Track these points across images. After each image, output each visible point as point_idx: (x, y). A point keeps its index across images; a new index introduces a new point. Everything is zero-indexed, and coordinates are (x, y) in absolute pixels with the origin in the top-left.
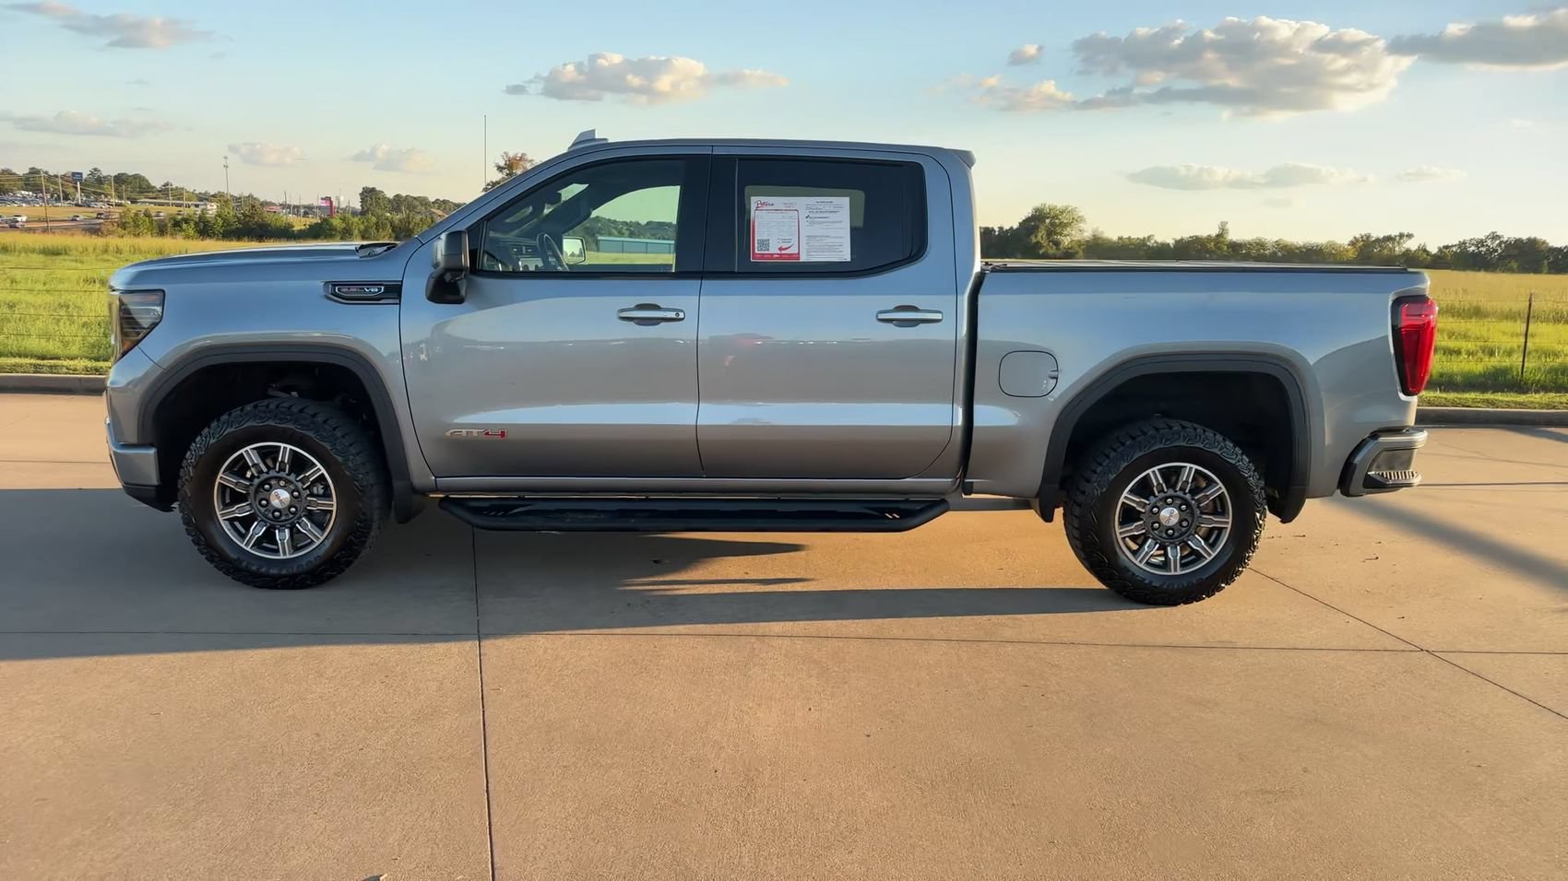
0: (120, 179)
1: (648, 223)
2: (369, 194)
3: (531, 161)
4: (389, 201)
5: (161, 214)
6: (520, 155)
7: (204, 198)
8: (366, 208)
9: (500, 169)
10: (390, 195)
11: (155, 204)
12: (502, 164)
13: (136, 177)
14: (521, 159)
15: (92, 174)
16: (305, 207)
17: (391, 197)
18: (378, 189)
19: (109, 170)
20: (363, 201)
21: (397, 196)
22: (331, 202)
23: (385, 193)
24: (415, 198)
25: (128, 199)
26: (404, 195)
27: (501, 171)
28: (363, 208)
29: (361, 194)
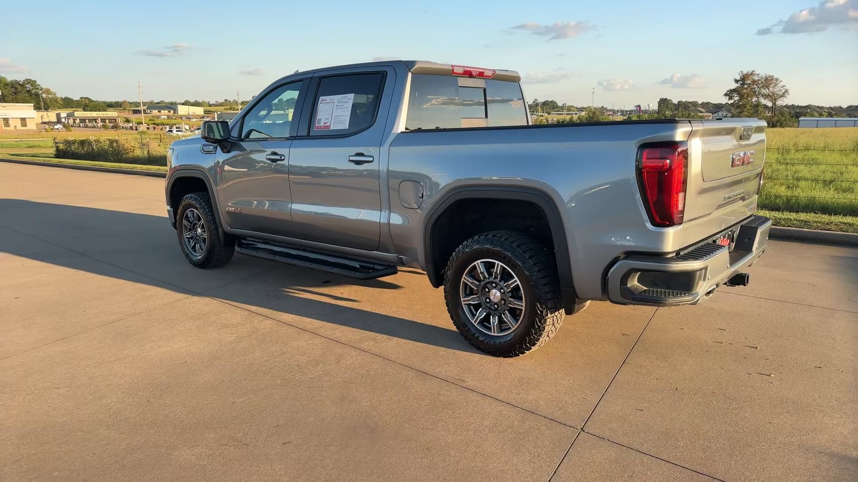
0: (545, 104)
1: (848, 107)
2: (663, 102)
3: (758, 74)
4: (675, 104)
5: (554, 119)
6: (750, 72)
7: (582, 109)
8: (660, 109)
9: (737, 81)
10: (675, 101)
11: (558, 114)
12: (738, 78)
13: (552, 102)
14: (751, 74)
15: (534, 102)
16: (629, 111)
17: (677, 103)
18: (668, 99)
19: (541, 100)
20: (659, 106)
21: (679, 102)
22: (640, 108)
23: (673, 101)
24: (690, 102)
25: (547, 112)
26: (684, 101)
27: (737, 83)
28: (659, 110)
29: (659, 102)
